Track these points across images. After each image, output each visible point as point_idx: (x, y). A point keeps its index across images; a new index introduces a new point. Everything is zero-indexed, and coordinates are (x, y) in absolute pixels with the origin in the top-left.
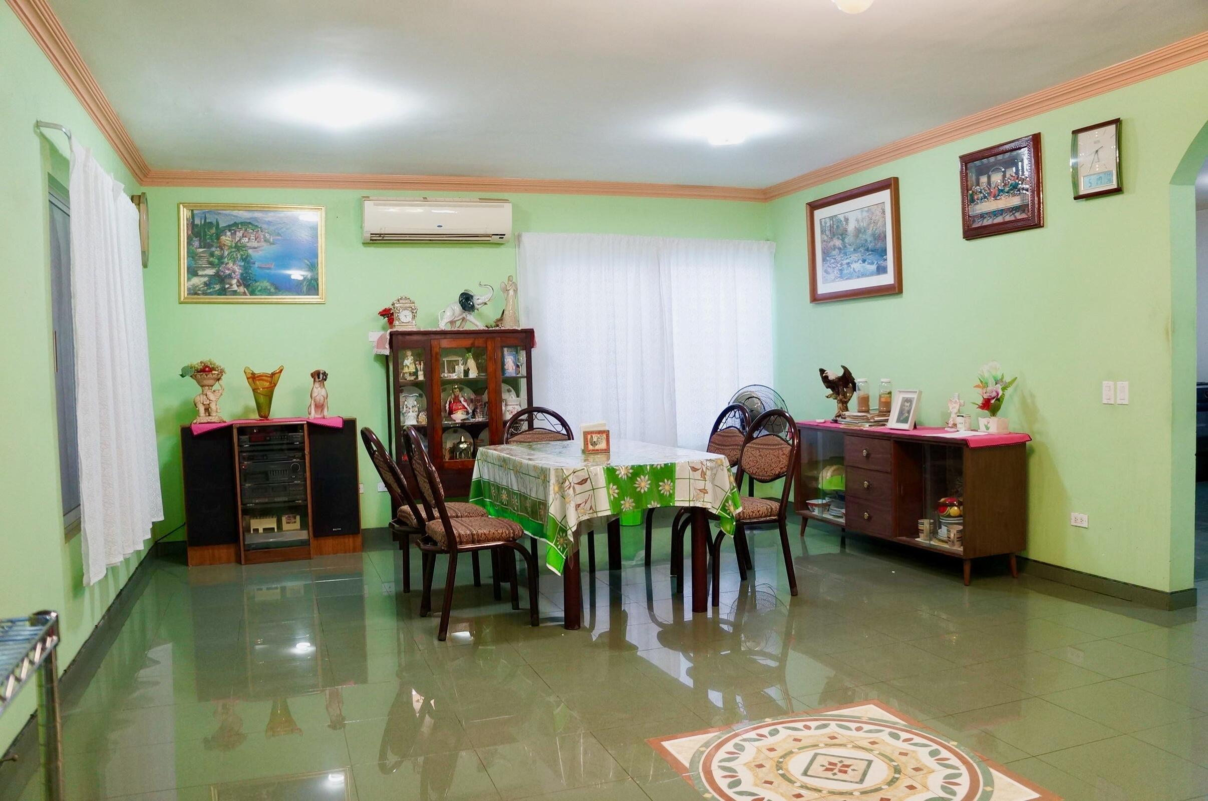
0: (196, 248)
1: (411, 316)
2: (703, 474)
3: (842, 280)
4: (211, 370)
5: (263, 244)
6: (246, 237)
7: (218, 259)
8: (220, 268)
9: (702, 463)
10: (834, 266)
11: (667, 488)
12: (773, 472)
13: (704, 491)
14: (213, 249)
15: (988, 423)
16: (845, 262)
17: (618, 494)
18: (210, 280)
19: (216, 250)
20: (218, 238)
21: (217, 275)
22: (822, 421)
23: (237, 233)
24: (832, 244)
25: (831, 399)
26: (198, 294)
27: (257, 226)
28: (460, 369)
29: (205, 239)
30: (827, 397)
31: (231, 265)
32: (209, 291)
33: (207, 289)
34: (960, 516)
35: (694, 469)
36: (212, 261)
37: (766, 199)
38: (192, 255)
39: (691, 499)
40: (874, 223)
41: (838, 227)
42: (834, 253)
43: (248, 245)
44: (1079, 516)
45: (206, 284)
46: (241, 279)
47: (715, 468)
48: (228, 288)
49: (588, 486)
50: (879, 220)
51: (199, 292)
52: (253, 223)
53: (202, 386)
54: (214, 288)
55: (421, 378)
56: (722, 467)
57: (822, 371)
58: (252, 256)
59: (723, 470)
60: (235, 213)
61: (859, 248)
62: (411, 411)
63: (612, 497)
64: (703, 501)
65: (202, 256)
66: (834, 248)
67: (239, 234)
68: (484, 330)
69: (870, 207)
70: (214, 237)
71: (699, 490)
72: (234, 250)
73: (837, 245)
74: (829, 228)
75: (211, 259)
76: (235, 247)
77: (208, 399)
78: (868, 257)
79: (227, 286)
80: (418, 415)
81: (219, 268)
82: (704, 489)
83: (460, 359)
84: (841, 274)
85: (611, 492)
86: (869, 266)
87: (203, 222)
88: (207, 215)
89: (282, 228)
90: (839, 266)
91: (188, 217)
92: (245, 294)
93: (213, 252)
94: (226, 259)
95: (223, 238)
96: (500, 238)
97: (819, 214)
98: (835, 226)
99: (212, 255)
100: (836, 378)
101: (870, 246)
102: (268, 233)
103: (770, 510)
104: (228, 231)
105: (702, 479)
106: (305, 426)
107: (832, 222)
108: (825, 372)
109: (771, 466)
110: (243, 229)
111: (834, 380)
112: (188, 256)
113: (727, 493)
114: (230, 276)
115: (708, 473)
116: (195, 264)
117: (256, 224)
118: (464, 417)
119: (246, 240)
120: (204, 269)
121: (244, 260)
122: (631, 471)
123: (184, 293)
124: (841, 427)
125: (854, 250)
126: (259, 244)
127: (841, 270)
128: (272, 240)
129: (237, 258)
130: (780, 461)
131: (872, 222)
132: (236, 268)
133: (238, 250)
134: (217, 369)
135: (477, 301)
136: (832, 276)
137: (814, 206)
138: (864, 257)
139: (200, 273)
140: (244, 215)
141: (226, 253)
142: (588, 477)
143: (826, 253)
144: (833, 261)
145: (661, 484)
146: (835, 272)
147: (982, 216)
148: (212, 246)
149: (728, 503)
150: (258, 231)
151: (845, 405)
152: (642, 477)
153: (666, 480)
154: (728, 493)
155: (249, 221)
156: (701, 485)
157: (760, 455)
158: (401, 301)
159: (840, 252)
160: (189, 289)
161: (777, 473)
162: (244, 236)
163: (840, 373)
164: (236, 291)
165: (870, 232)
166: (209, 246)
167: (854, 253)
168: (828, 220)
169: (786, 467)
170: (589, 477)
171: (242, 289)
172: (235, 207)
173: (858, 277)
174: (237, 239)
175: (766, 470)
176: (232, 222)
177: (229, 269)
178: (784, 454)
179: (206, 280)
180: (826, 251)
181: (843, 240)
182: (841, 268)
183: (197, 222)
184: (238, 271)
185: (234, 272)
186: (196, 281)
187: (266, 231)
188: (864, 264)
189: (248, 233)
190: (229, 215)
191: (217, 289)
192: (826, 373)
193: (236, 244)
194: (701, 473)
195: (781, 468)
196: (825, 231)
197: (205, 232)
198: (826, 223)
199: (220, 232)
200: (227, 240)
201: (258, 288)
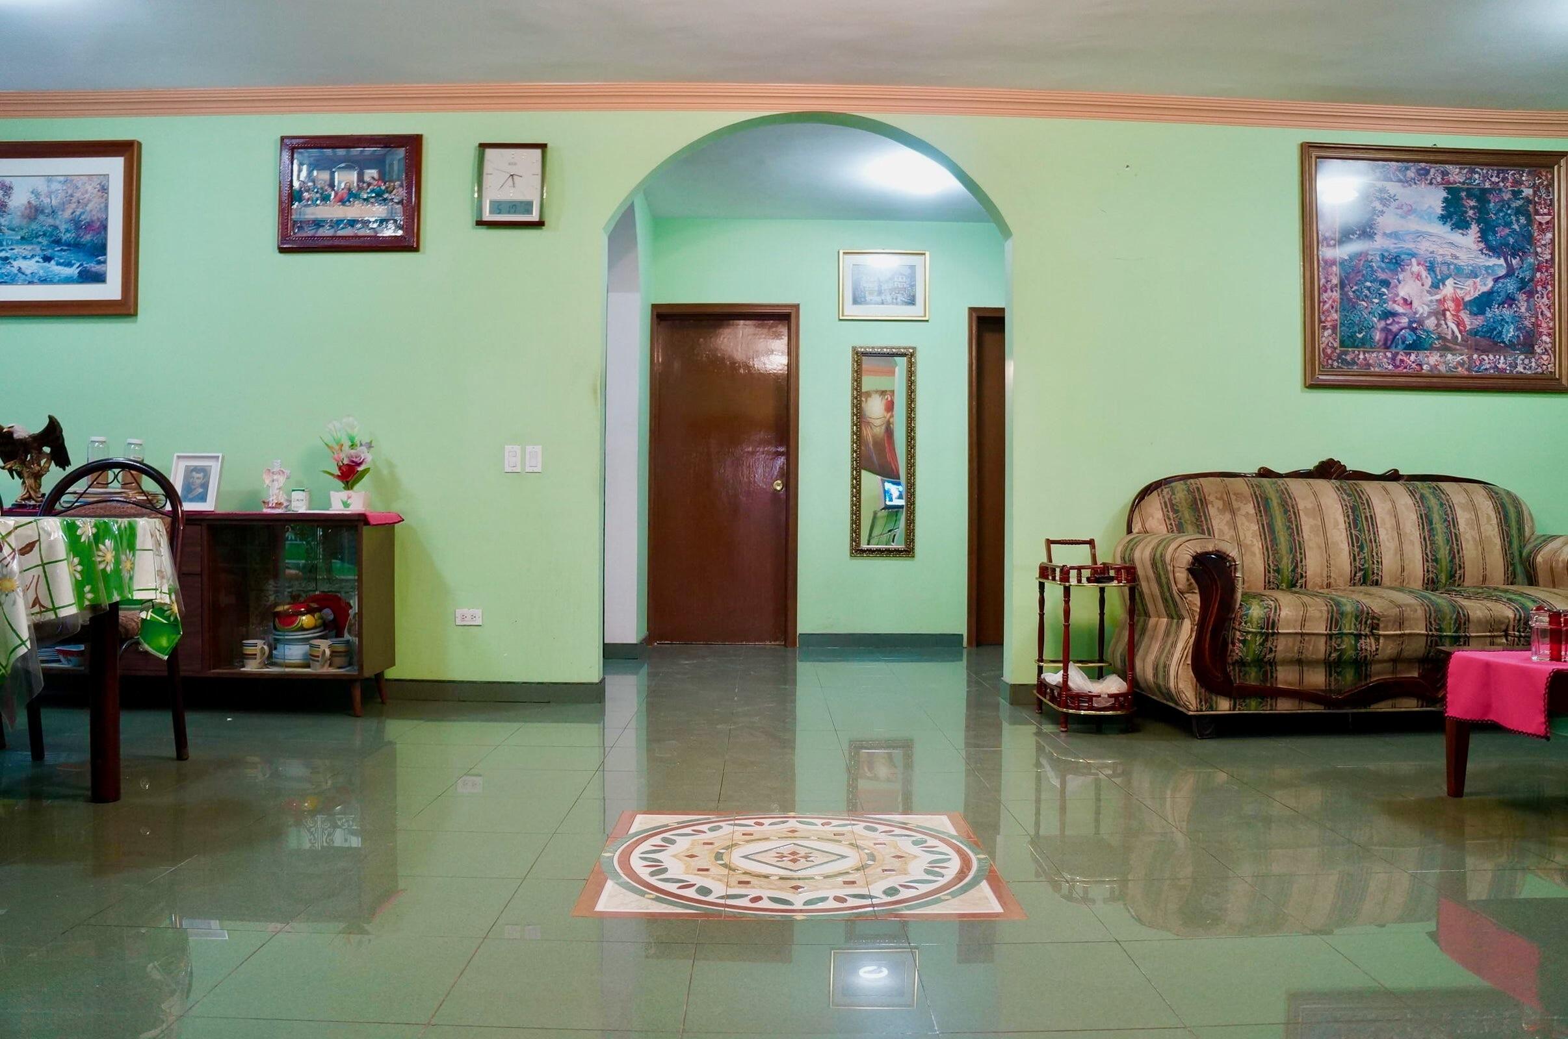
11: (128, 565)
13: (160, 574)
15: (349, 498)
17: (81, 572)
34: (315, 627)
40: (79, 202)
44: (469, 611)
50: (89, 201)
61: (37, 237)
63: (75, 580)
64: (161, 592)
69: (69, 178)
78: (57, 253)
82: (160, 571)
85: (72, 570)
86: (60, 268)
100: (29, 436)
101: (66, 237)
111: (24, 439)
122: (94, 531)
125: (23, 238)
131: (74, 200)
138: (48, 253)
142: (37, 539)
145: (123, 557)
147: (318, 224)
151: (37, 480)
152: (107, 543)
165: (67, 214)
167: (23, 244)
170: (39, 540)
173: (30, 283)
188: (46, 264)
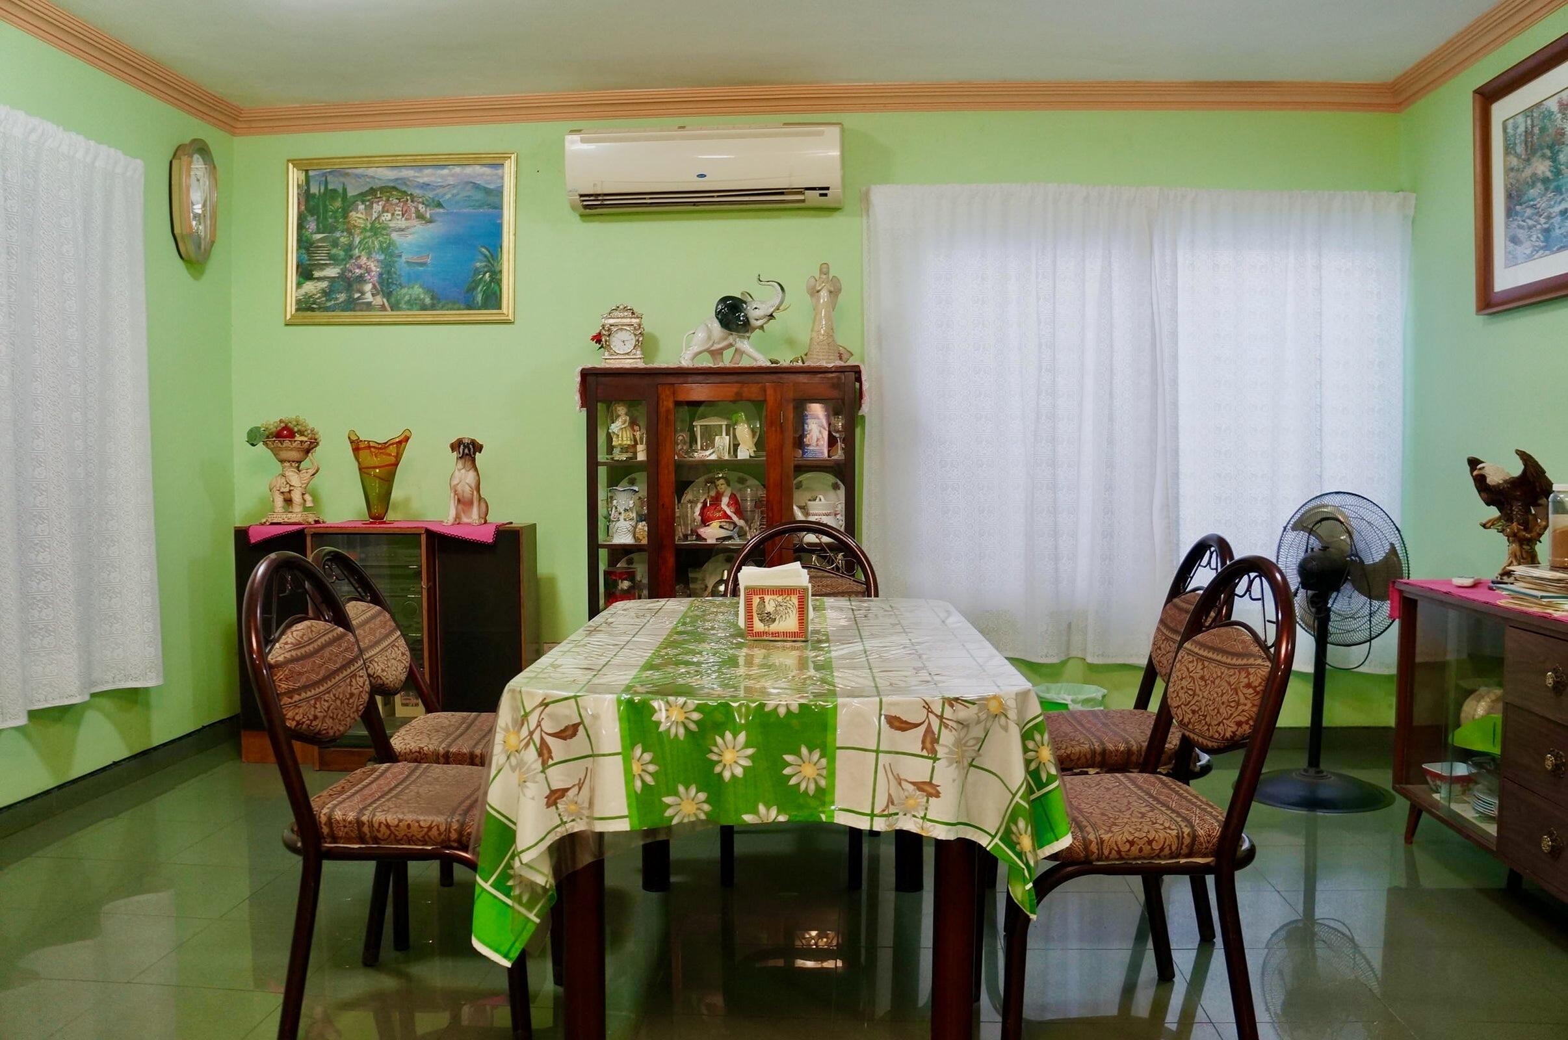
0: (312, 234)
1: (634, 342)
2: (930, 741)
3: (1548, 252)
4: (291, 434)
5: (415, 222)
6: (387, 212)
7: (344, 251)
8: (348, 266)
9: (928, 707)
10: (1530, 222)
11: (809, 771)
12: (1221, 728)
13: (929, 789)
14: (338, 234)
16: (1557, 209)
17: (654, 775)
18: (331, 286)
19: (341, 236)
20: (345, 215)
21: (342, 276)
22: (1468, 582)
23: (375, 205)
24: (1528, 172)
25: (1493, 532)
26: (313, 310)
27: (405, 192)
28: (723, 441)
29: (325, 219)
30: (1484, 526)
31: (363, 260)
32: (329, 304)
33: (327, 300)
35: (898, 724)
36: (335, 255)
37: (1400, 104)
38: (304, 244)
39: (876, 811)
41: (1543, 130)
42: (1532, 192)
43: (392, 224)
45: (324, 293)
46: (379, 283)
47: (978, 722)
48: (359, 298)
49: (578, 744)
51: (314, 306)
52: (399, 187)
53: (282, 461)
54: (337, 299)
55: (641, 456)
56: (1003, 719)
57: (1473, 463)
58: (398, 243)
59: (1006, 729)
60: (371, 172)
62: (622, 517)
63: (638, 784)
64: (924, 818)
65: (321, 247)
66: (1534, 180)
67: (378, 207)
68: (768, 368)
70: (339, 215)
71: (914, 784)
72: (368, 234)
73: (1539, 172)
74: (1523, 138)
75: (334, 251)
76: (371, 229)
77: (288, 483)
79: (357, 295)
80: (635, 527)
81: (346, 264)
82: (930, 783)
83: (724, 423)
84: (1547, 240)
85: (636, 768)
87: (322, 191)
88: (328, 178)
89: (445, 194)
90: (1542, 220)
91: (300, 183)
92: (383, 308)
93: (338, 238)
94: (357, 250)
95: (353, 214)
96: (821, 195)
97: (1502, 110)
98: (1536, 130)
99: (335, 244)
100: (1505, 481)
102: (423, 204)
103: (1187, 841)
104: (359, 203)
105: (925, 753)
106: (423, 538)
107: (1529, 122)
108: (1480, 466)
109: (1218, 712)
110: (384, 199)
111: (1499, 485)
112: (299, 247)
113: (1014, 795)
114: (361, 279)
115: (947, 738)
116: (309, 260)
117: (404, 189)
118: (723, 533)
119: (387, 216)
120: (322, 267)
121: (383, 250)
122: (696, 716)
123: (291, 308)
124: (1499, 603)
126: (408, 223)
127: (1547, 231)
128: (428, 216)
129: (374, 248)
130: (1238, 704)
132: (372, 266)
133: (375, 234)
134: (306, 433)
135: (755, 311)
136: (1526, 249)
137: (1488, 95)
139: (317, 274)
140: (386, 175)
141: (357, 240)
143: (1514, 197)
144: (1529, 212)
145: (789, 758)
146: (1534, 238)
148: (336, 229)
149: (1016, 825)
150: (407, 200)
151: (1526, 547)
152: (729, 735)
153: (804, 750)
154: (1017, 798)
155: (392, 184)
156: (919, 769)
157: (1202, 678)
158: (616, 313)
159: (1547, 189)
160: (298, 302)
161: (1228, 735)
162: (384, 210)
163: (1516, 469)
164: (369, 304)
166: (333, 229)
168: (1521, 119)
169: (1251, 723)
170: (582, 722)
171: (379, 300)
172: (369, 161)
174: (375, 215)
175: (1208, 719)
176: (366, 188)
177: (360, 267)
178: (1248, 686)
179: (324, 286)
180: (1514, 193)
181: (1554, 159)
182: (1546, 226)
183: (314, 190)
184: (374, 269)
185: (369, 271)
186: (310, 287)
187: (420, 200)
189: (392, 204)
190: (363, 176)
191: (341, 300)
192: (1480, 469)
193: (372, 224)
194: (925, 736)
195: (1239, 724)
196: (1515, 144)
197: (325, 206)
198: (1516, 127)
199: (348, 206)
200: (360, 218)
201: (404, 296)
